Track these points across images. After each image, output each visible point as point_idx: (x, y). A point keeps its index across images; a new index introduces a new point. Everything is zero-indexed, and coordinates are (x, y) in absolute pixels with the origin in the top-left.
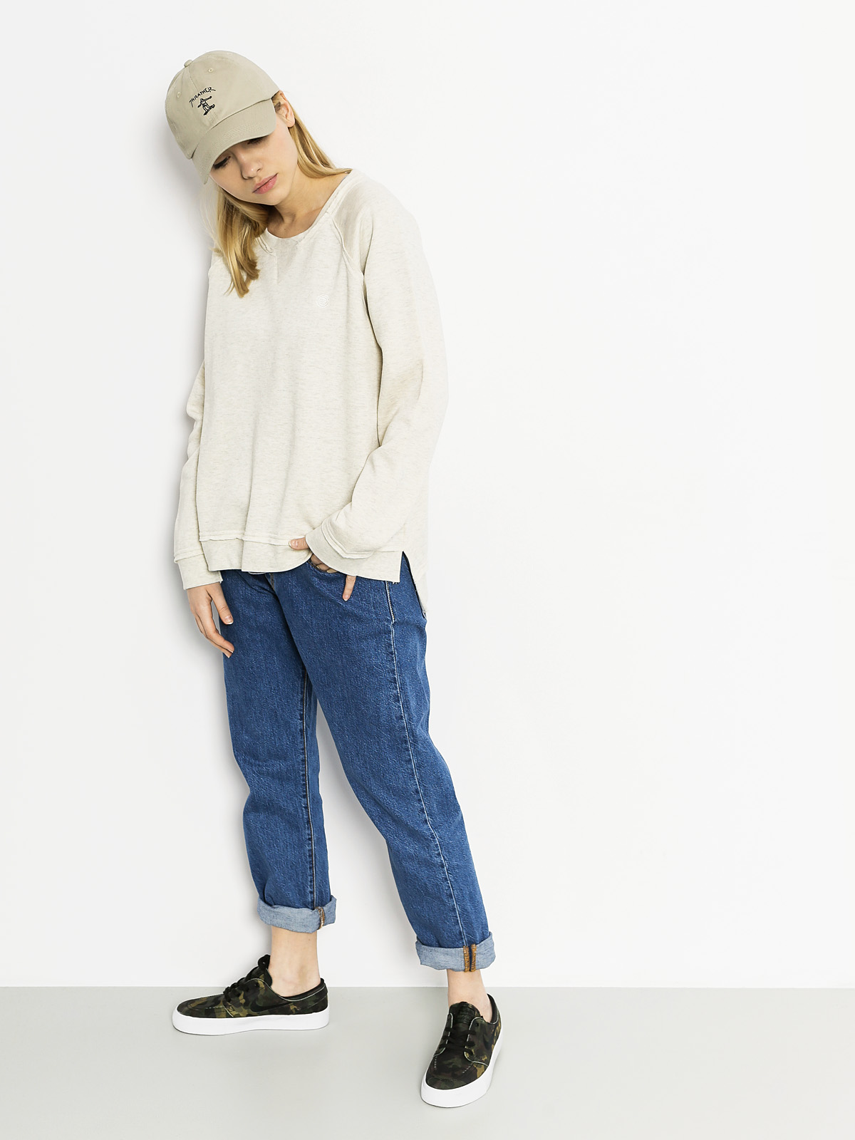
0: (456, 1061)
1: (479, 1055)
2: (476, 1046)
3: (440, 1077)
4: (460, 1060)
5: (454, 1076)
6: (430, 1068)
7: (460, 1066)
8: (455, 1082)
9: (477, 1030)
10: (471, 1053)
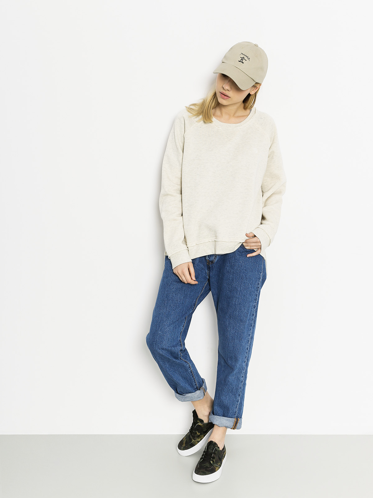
0: (207, 464)
1: (217, 463)
2: (215, 459)
3: (201, 470)
4: (209, 464)
5: (207, 470)
6: (196, 467)
7: (209, 466)
8: (207, 472)
9: (216, 452)
10: (213, 461)
